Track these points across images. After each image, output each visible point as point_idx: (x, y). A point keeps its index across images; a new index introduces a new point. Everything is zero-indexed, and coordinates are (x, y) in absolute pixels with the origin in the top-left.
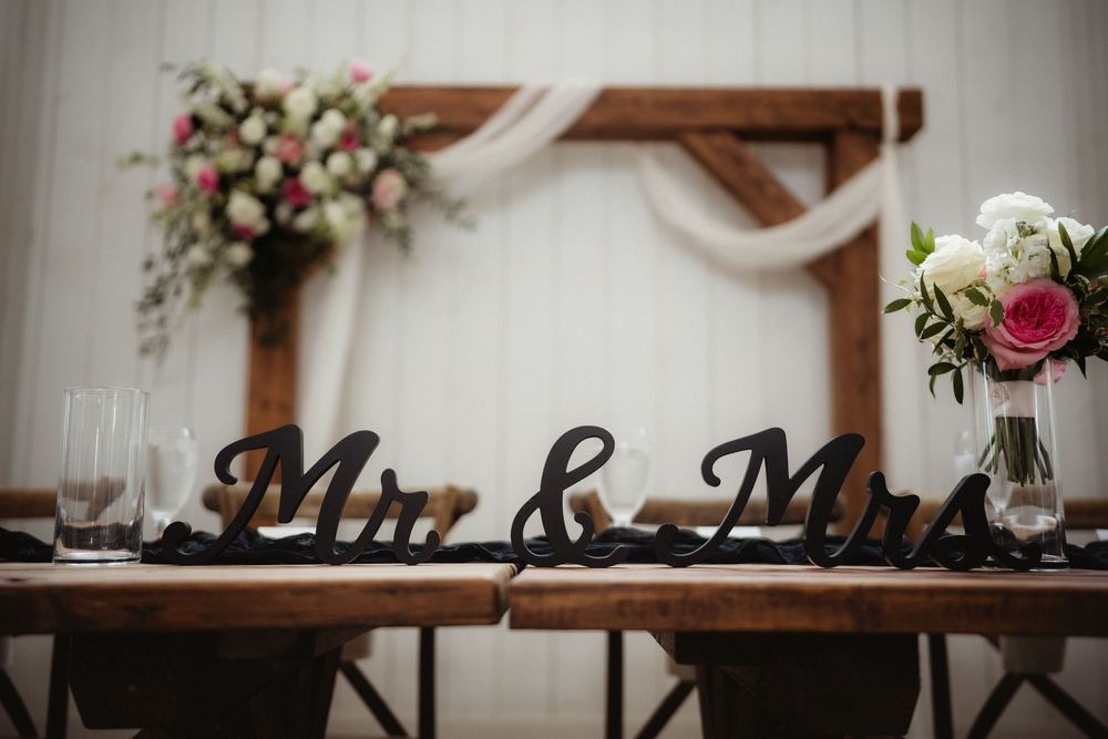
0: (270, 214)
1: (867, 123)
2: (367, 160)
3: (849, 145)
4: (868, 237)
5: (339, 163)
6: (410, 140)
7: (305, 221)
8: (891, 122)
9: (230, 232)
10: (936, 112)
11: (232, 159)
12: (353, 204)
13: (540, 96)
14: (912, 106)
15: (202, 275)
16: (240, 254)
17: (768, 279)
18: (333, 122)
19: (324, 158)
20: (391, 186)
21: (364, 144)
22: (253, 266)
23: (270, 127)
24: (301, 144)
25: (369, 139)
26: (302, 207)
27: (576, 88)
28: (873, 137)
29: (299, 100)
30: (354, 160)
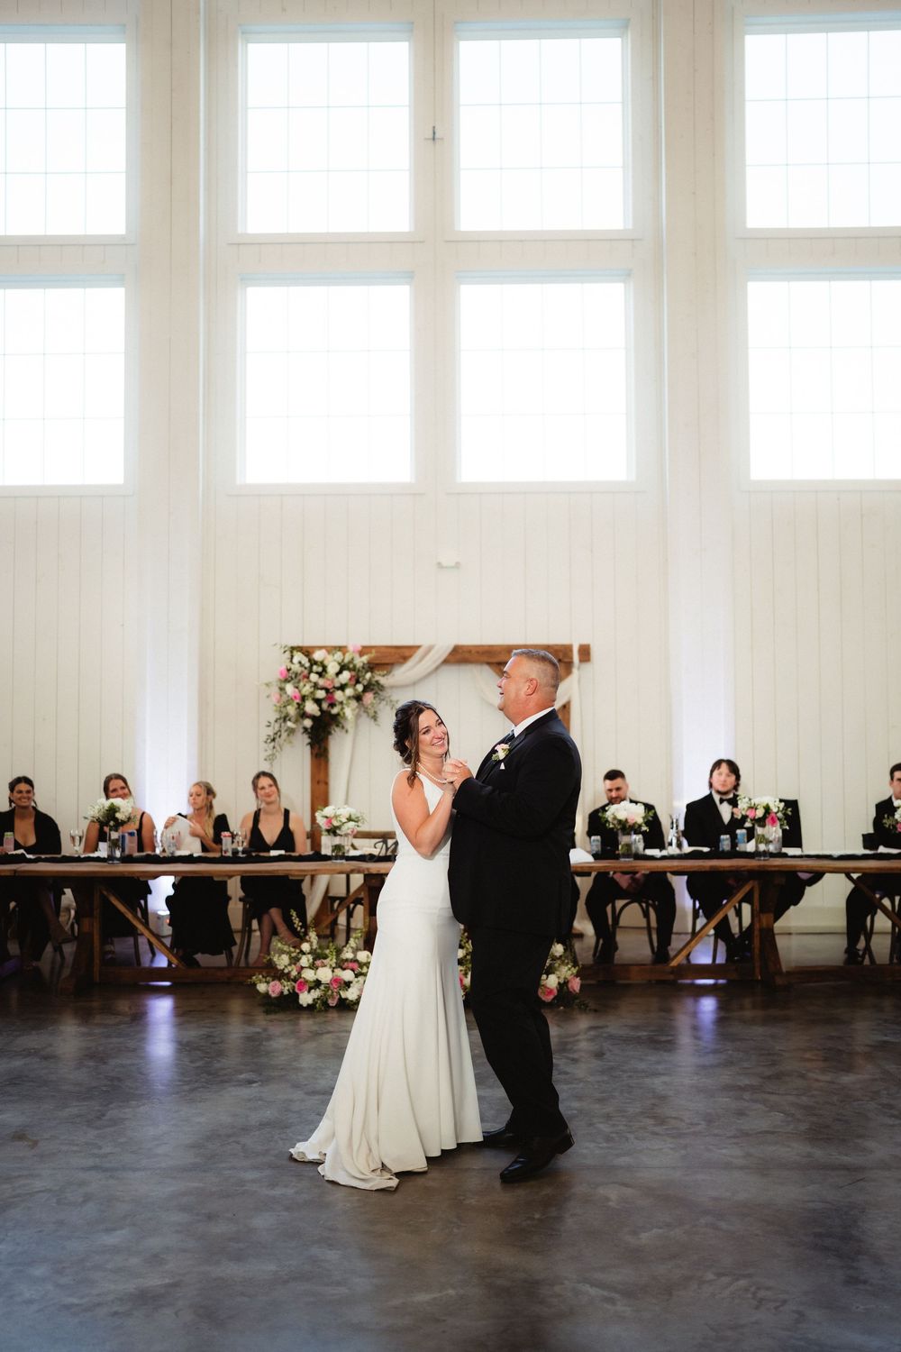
0: (321, 710)
1: (567, 659)
2: (360, 688)
4: (565, 709)
5: (349, 692)
6: (371, 667)
7: (335, 711)
8: (577, 658)
9: (304, 715)
10: (595, 653)
11: (307, 689)
12: (354, 704)
13: (430, 649)
14: (585, 653)
15: (291, 731)
16: (308, 723)
18: (346, 676)
19: (342, 688)
20: (369, 697)
21: (358, 682)
22: (312, 727)
23: (320, 675)
24: (333, 682)
25: (361, 680)
26: (332, 705)
27: (444, 646)
28: (568, 666)
29: (333, 668)
30: (355, 690)
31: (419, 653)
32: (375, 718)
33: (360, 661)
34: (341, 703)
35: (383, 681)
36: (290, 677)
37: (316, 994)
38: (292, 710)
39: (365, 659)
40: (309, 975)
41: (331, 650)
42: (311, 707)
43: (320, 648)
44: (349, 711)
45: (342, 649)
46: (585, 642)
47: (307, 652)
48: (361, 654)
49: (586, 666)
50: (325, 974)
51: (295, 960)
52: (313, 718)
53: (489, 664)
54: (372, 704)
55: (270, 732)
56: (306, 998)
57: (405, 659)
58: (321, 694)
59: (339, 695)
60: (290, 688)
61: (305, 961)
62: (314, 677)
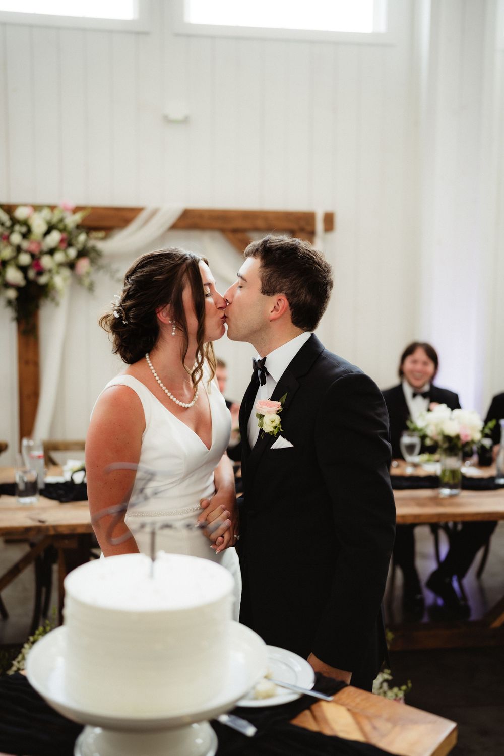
0: (26, 277)
1: (308, 228)
2: (72, 253)
5: (59, 257)
6: (86, 228)
7: (43, 280)
8: (319, 226)
9: (6, 285)
10: (338, 222)
11: (6, 253)
12: (66, 272)
13: (154, 213)
14: (329, 221)
16: (12, 294)
18: (55, 238)
19: (52, 252)
21: (70, 245)
22: (18, 299)
24: (39, 244)
25: (73, 242)
26: (40, 272)
27: (172, 208)
28: (311, 236)
29: (39, 225)
30: (67, 255)
31: (142, 216)
32: (91, 288)
33: (72, 220)
34: (50, 271)
35: (101, 246)
39: (77, 218)
41: (37, 208)
42: (13, 275)
43: (25, 205)
44: (61, 281)
45: (51, 207)
46: (329, 209)
47: (9, 209)
48: (74, 212)
49: (330, 236)
52: (18, 288)
53: (223, 231)
54: (88, 274)
57: (126, 222)
58: (25, 259)
59: (47, 261)
62: (16, 238)
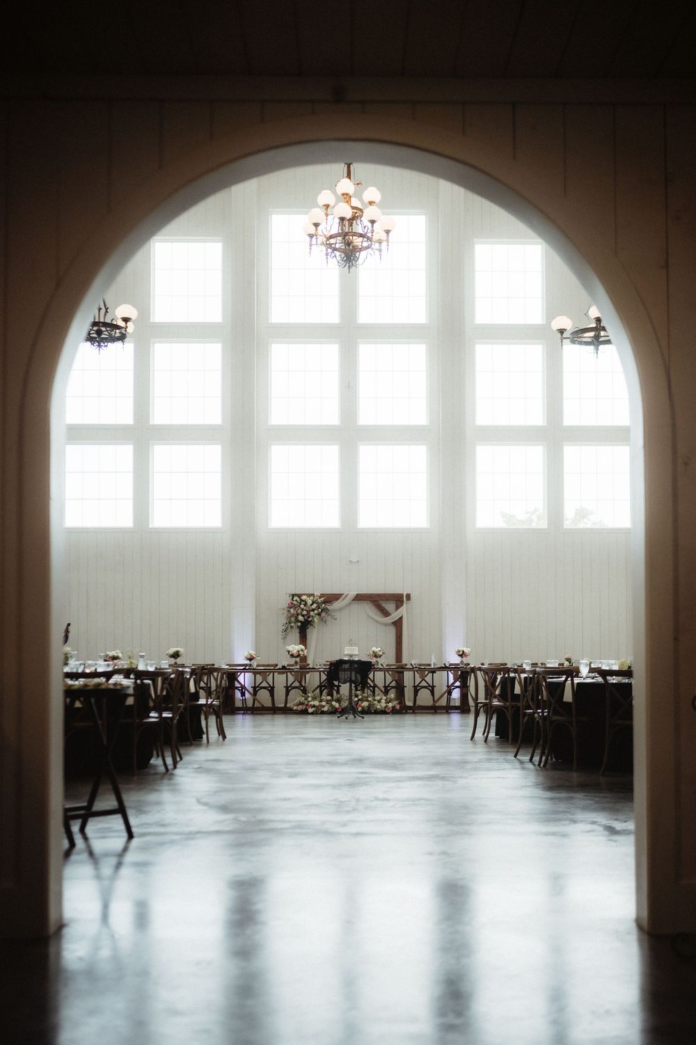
0: (304, 619)
1: (402, 599)
2: (320, 610)
3: (399, 603)
4: (401, 618)
5: (316, 612)
6: (325, 602)
7: (310, 619)
8: (405, 599)
9: (297, 621)
10: (413, 597)
11: (299, 611)
12: (317, 617)
13: (348, 595)
14: (408, 597)
15: (292, 627)
16: (299, 624)
17: (386, 625)
18: (315, 606)
19: (313, 610)
20: (323, 614)
22: (301, 626)
23: (305, 605)
24: (309, 608)
25: (320, 607)
26: (309, 617)
27: (353, 593)
28: (402, 602)
29: (309, 602)
30: (318, 611)
31: (343, 596)
32: (325, 622)
33: (320, 600)
34: (313, 616)
35: (329, 607)
36: (291, 606)
37: (314, 709)
38: (293, 619)
39: (322, 599)
40: (312, 703)
41: (309, 595)
42: (301, 618)
43: (304, 595)
44: (316, 620)
45: (313, 595)
46: (408, 593)
47: (299, 596)
48: (320, 597)
49: (409, 602)
50: (316, 703)
51: (306, 699)
52: (301, 622)
53: (370, 601)
54: (324, 617)
55: (284, 627)
56: (310, 710)
57: (338, 599)
58: (305, 612)
59: (312, 613)
60: (292, 610)
61: (310, 699)
62: (302, 606)
